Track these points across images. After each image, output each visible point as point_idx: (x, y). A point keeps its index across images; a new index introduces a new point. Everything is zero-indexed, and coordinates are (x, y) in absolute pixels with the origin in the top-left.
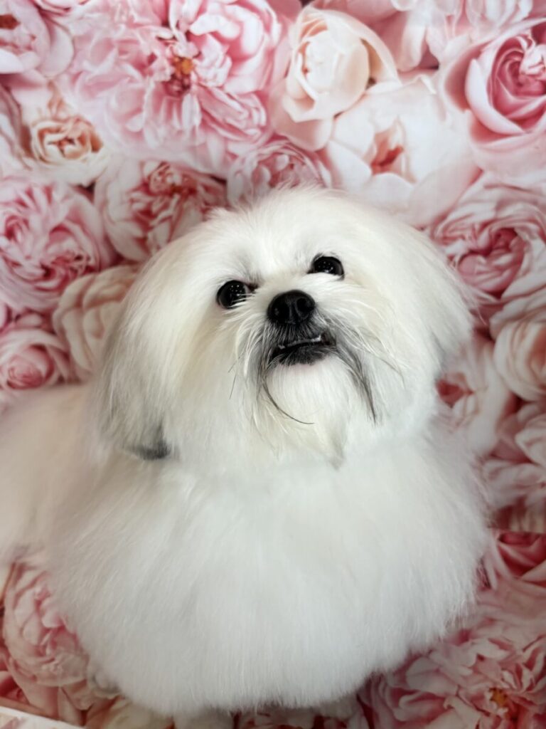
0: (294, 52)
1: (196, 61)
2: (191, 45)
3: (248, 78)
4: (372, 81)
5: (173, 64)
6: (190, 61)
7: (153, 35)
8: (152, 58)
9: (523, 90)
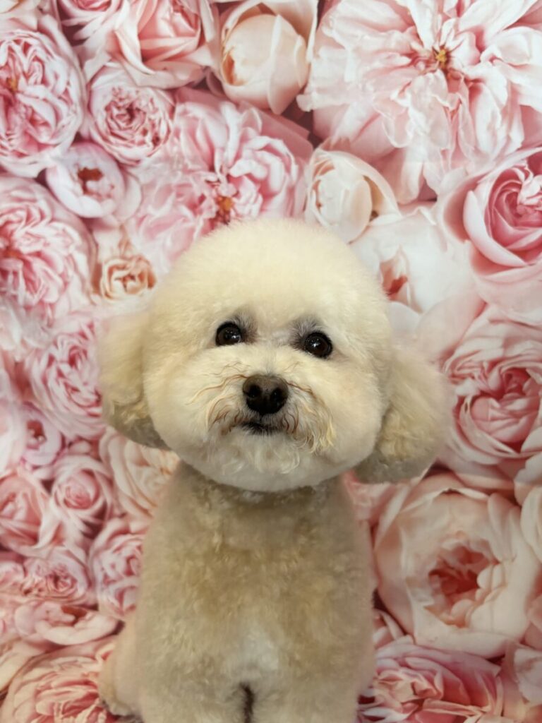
0: (308, 189)
1: (235, 200)
2: (231, 186)
4: (375, 214)
5: (218, 203)
7: (203, 179)
8: (202, 198)
9: (522, 220)
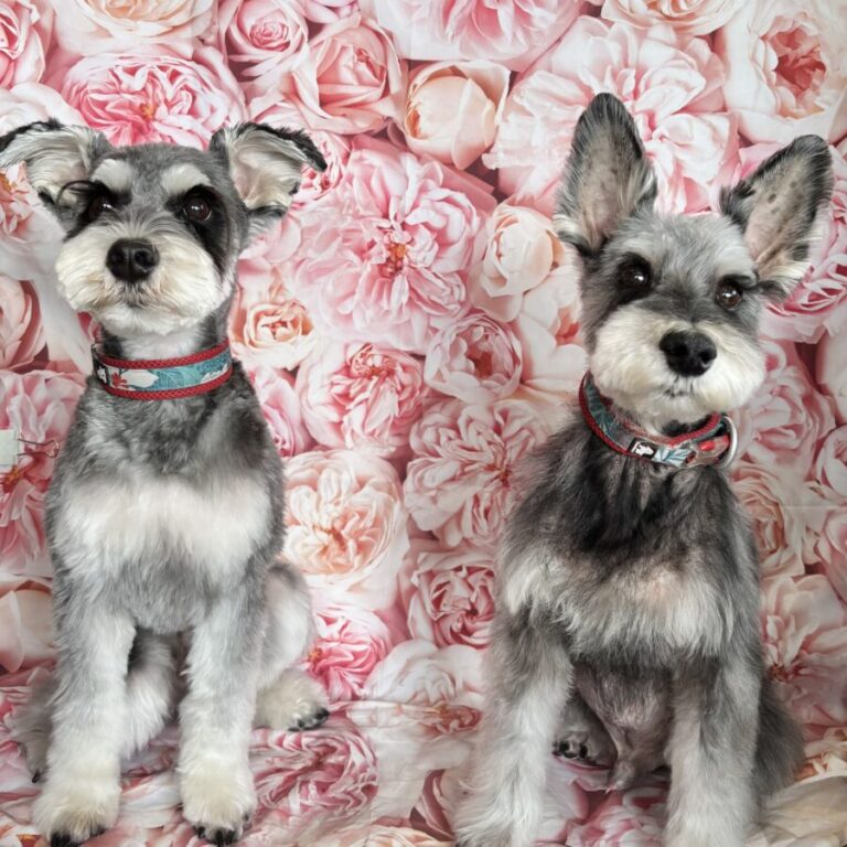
0: (490, 240)
1: (408, 247)
2: (406, 233)
3: (452, 260)
4: (555, 265)
5: (390, 249)
6: (403, 246)
7: (375, 225)
8: (372, 244)
